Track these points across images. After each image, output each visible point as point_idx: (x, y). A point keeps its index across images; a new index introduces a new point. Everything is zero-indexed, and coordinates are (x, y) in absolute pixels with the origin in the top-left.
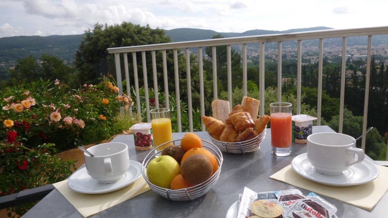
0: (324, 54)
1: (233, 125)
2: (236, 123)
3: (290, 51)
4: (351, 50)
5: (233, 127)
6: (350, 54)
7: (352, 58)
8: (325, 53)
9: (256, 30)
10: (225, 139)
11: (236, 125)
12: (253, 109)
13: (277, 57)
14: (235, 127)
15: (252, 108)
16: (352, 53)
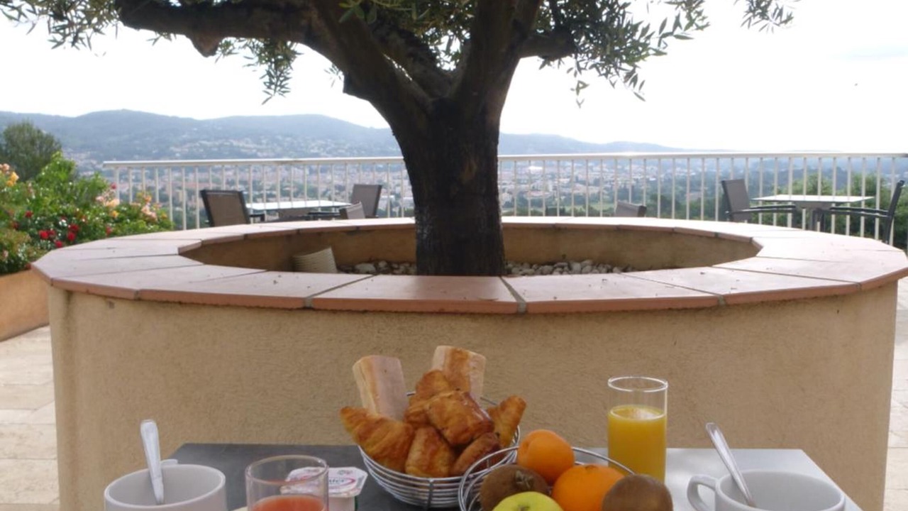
0: (327, 190)
1: (439, 428)
2: (446, 421)
3: (230, 180)
4: (394, 183)
5: (439, 433)
6: (392, 194)
7: (397, 205)
8: (330, 190)
9: (123, 110)
10: (424, 468)
11: (447, 428)
12: (471, 380)
13: (193, 197)
14: (447, 433)
15: (469, 377)
16: (398, 190)
